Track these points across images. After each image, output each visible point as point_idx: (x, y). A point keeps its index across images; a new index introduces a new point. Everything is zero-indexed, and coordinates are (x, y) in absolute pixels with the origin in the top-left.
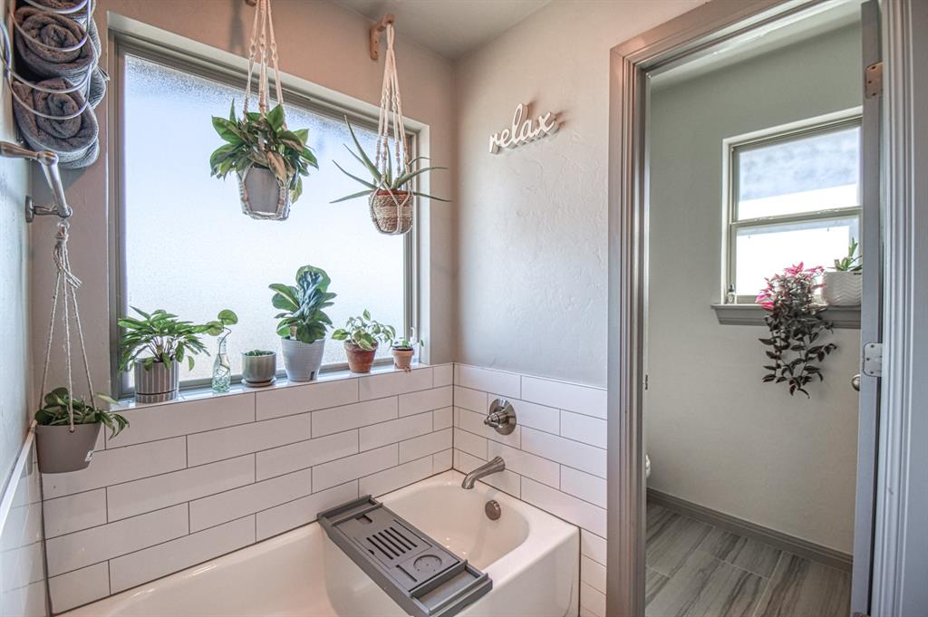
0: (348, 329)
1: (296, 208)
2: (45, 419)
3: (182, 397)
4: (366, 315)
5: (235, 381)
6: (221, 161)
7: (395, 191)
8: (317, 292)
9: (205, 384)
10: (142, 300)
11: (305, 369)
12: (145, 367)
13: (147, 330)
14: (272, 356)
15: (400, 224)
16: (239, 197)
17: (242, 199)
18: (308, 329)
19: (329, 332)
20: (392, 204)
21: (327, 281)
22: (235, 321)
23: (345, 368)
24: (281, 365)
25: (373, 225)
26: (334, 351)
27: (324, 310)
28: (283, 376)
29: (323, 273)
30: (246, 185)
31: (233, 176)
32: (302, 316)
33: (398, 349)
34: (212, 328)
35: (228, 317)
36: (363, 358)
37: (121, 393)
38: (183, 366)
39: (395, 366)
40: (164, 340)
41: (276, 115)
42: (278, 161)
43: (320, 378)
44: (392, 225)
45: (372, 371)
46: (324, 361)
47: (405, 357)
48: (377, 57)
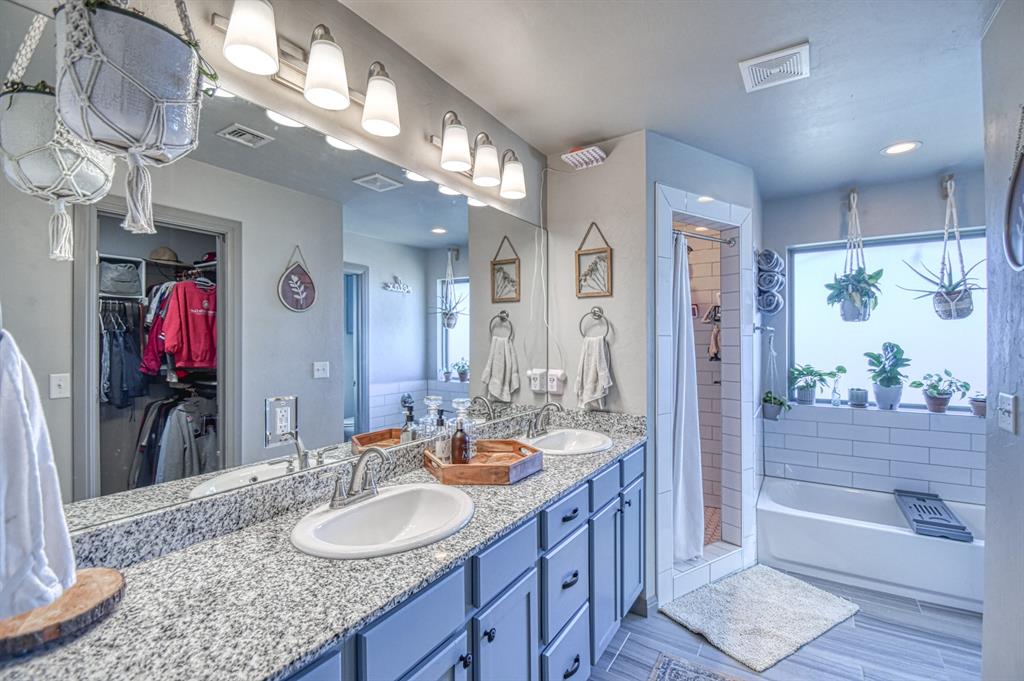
0: (925, 382)
1: (875, 314)
2: (765, 401)
3: (815, 405)
4: (947, 374)
5: (844, 403)
6: (831, 299)
7: (948, 294)
8: (895, 357)
9: (829, 402)
10: (800, 362)
11: (888, 403)
12: (801, 389)
13: (801, 373)
14: (866, 393)
15: (954, 313)
16: (840, 314)
17: (842, 315)
18: (888, 379)
19: (906, 384)
20: (946, 301)
21: (901, 352)
22: (845, 371)
23: (924, 407)
24: (872, 398)
25: (936, 315)
26: (911, 396)
27: (900, 370)
28: (874, 405)
29: (897, 347)
30: (843, 308)
31: (837, 305)
32: (883, 370)
33: (974, 401)
34: (832, 374)
35: (841, 369)
36: (938, 401)
37: (792, 399)
38: (817, 390)
39: (969, 414)
40: (809, 378)
41: (861, 271)
42: (856, 296)
43: (899, 410)
44: (948, 315)
45: (947, 412)
46: (903, 400)
47: (980, 407)
48: (946, 196)
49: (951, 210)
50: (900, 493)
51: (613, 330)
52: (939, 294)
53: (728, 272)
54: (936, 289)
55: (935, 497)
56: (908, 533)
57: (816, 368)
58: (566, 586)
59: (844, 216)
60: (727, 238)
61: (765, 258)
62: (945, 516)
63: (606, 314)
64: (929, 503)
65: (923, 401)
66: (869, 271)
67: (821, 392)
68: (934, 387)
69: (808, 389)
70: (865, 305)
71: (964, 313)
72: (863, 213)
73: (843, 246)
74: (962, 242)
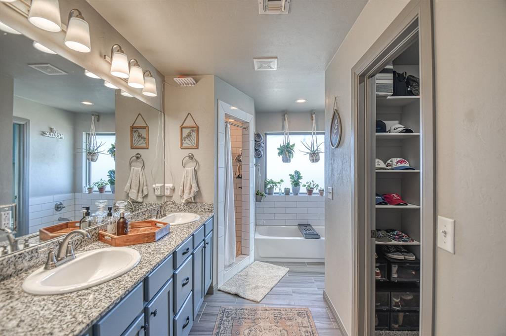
0: (307, 185)
1: (292, 160)
2: (257, 194)
3: (274, 195)
4: (313, 181)
5: (283, 193)
6: (279, 154)
7: (313, 154)
8: (298, 176)
9: (278, 193)
10: (269, 178)
11: (296, 192)
12: (269, 189)
13: (269, 183)
14: (289, 189)
15: (315, 161)
17: (282, 160)
18: (296, 184)
19: (301, 185)
21: (300, 174)
23: (306, 194)
24: (291, 191)
25: (310, 161)
26: (303, 190)
27: (299, 180)
28: (291, 194)
29: (299, 172)
30: (283, 157)
31: (281, 156)
32: (295, 181)
33: (320, 190)
34: (279, 183)
35: (282, 181)
36: (310, 191)
37: (266, 193)
38: (274, 189)
39: (318, 195)
40: (271, 184)
41: (288, 144)
42: (287, 153)
43: (299, 195)
44: (313, 161)
45: (313, 195)
46: (301, 192)
47: (321, 192)
48: (313, 120)
49: (314, 125)
50: (300, 225)
51: (198, 164)
52: (310, 154)
53: (245, 141)
54: (310, 152)
55: (309, 225)
56: (303, 239)
57: (274, 180)
58: (184, 285)
59: (283, 122)
60: (245, 127)
61: (258, 136)
62: (313, 231)
63: (195, 157)
64: (308, 227)
65: (306, 191)
66: (291, 144)
67: (276, 190)
68: (309, 186)
69: (271, 188)
70: (290, 156)
71: (317, 160)
72: (289, 122)
73: (282, 134)
74: (317, 136)
